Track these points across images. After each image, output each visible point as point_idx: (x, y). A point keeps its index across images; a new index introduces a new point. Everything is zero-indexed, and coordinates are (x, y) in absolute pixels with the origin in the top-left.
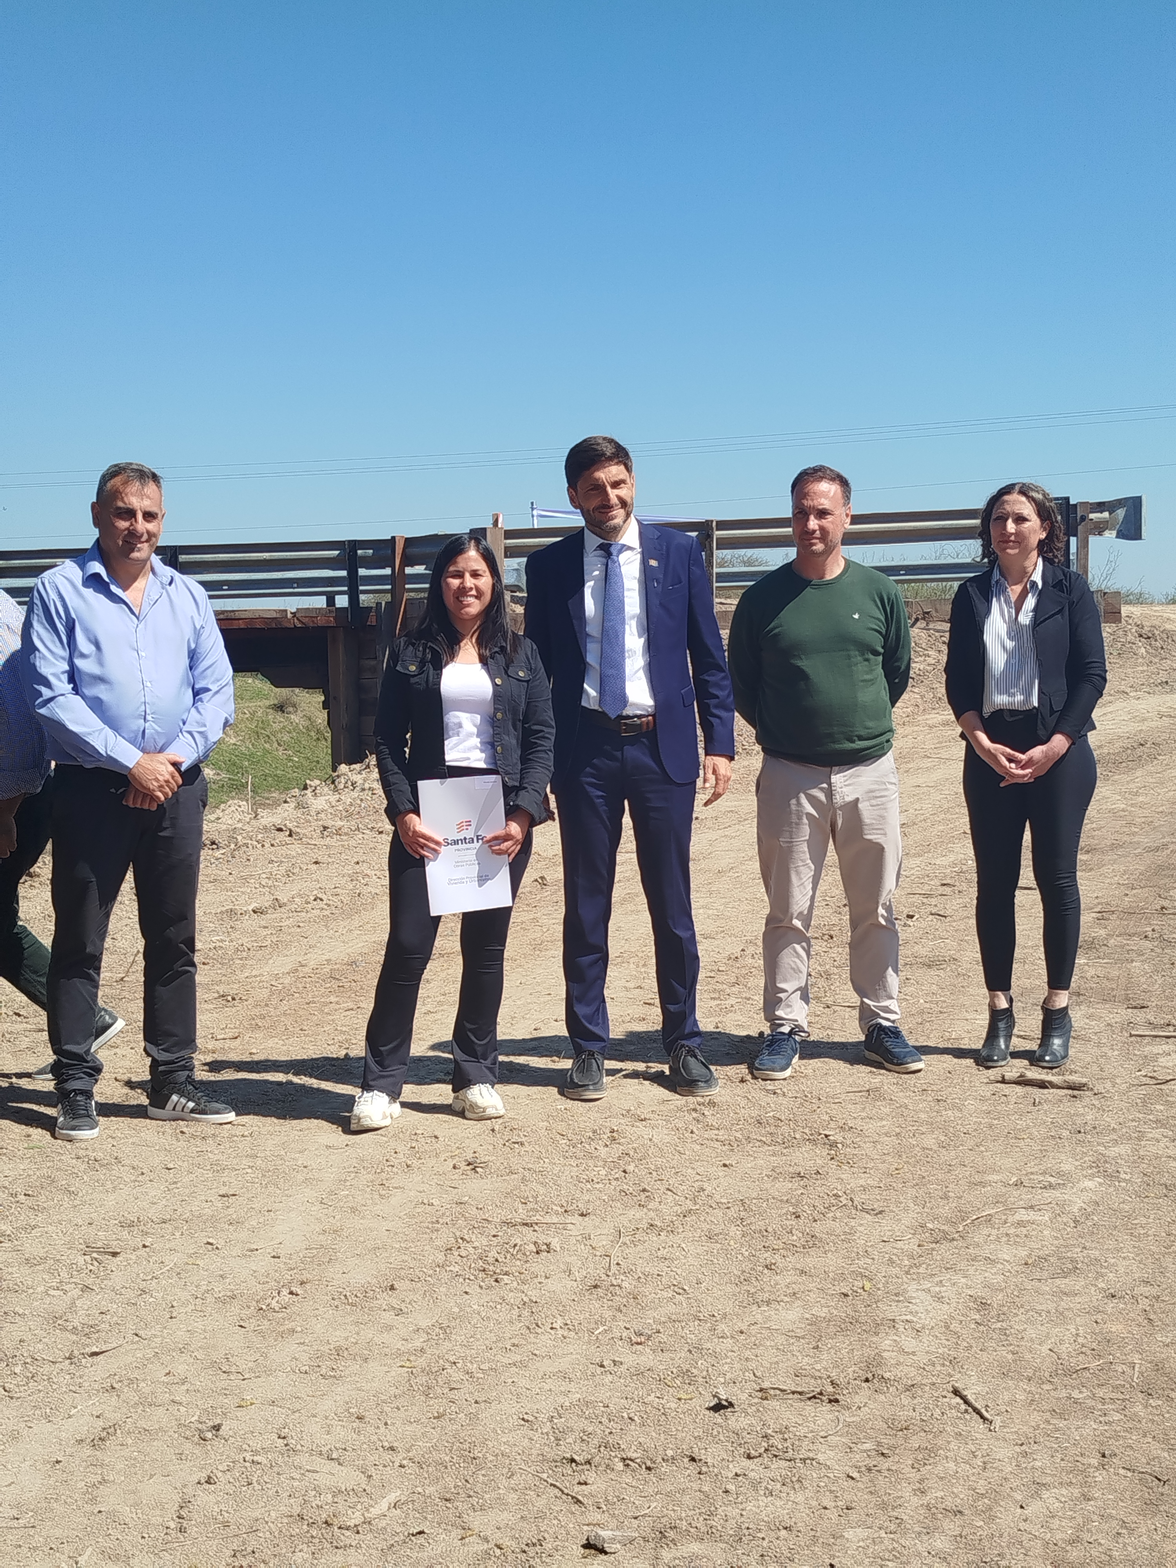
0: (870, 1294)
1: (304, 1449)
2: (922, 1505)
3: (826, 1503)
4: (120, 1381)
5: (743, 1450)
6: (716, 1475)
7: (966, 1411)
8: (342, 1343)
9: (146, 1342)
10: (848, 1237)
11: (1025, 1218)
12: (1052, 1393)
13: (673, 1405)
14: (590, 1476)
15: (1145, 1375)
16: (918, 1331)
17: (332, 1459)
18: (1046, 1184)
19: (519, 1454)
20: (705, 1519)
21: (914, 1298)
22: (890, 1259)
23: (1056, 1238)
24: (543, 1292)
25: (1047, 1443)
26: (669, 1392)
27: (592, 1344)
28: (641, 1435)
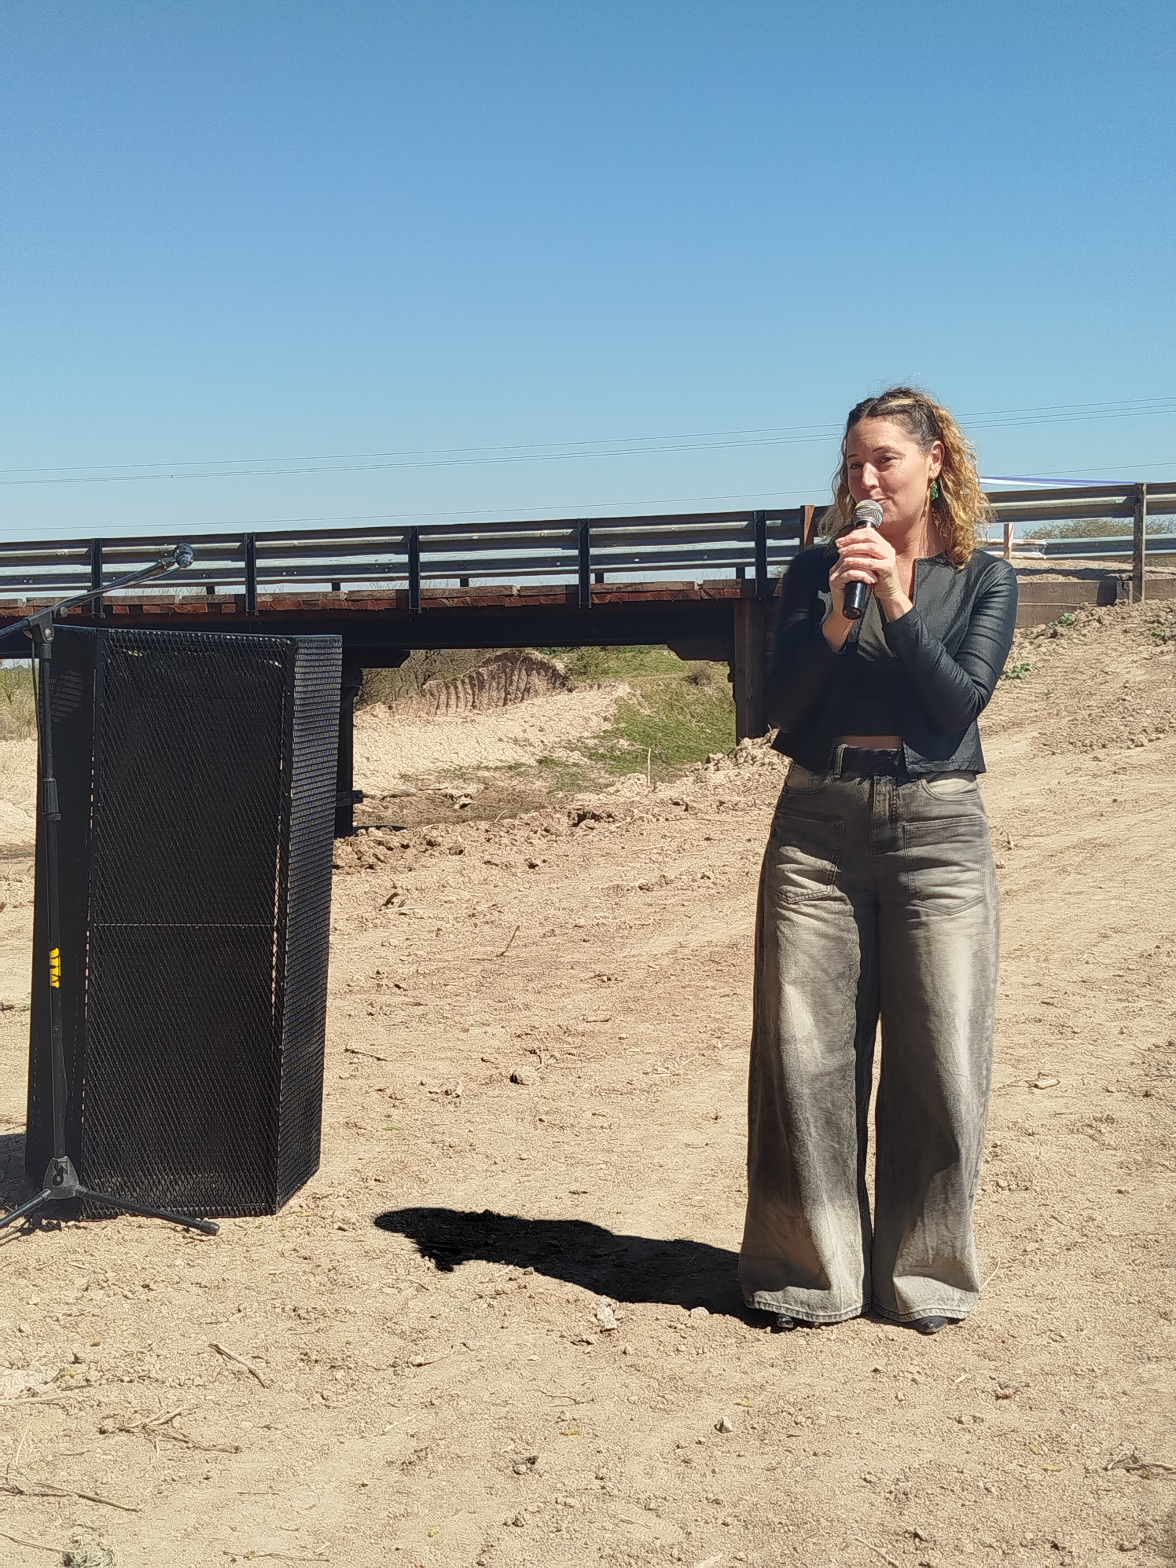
1: (622, 1494)
4: (440, 1397)
5: (1115, 1539)
8: (678, 1372)
9: (473, 1353)
13: (1038, 1477)
14: (935, 1556)
17: (650, 1509)
19: (857, 1522)
26: (1033, 1460)
27: (951, 1394)
28: (998, 1510)
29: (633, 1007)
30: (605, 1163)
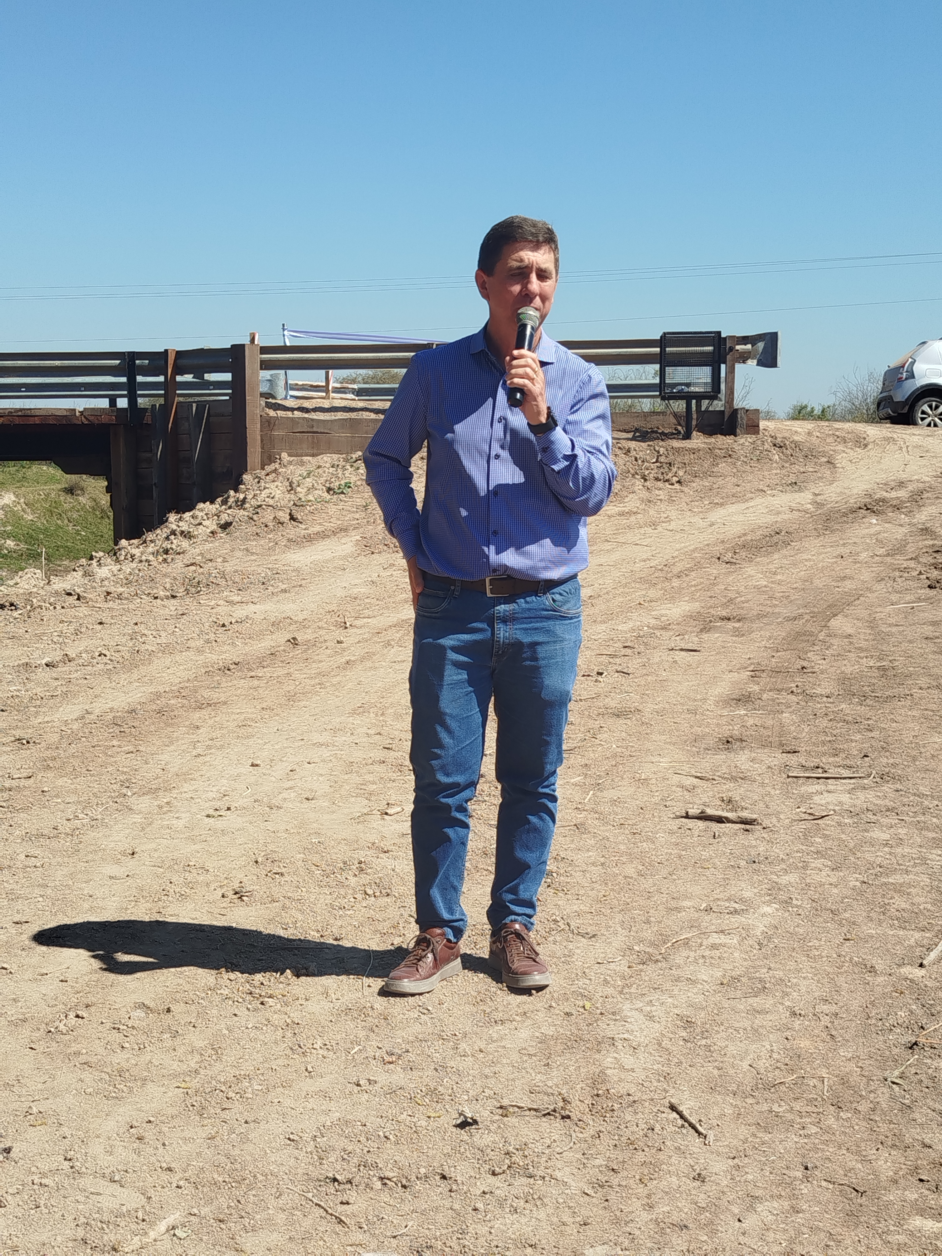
0: (590, 1013)
1: (89, 1171)
2: (651, 1220)
3: (565, 1219)
5: (488, 1167)
6: (465, 1193)
7: (683, 1126)
8: (124, 1065)
10: (568, 959)
11: (717, 941)
12: (756, 1107)
13: (424, 1123)
14: (352, 1195)
15: (834, 1088)
16: (634, 1048)
17: (115, 1181)
18: (732, 909)
19: (286, 1174)
20: (459, 1239)
21: (629, 1017)
22: (605, 980)
23: (745, 960)
24: (304, 1014)
25: (757, 1157)
26: (419, 1110)
27: (348, 1064)
28: (396, 1153)
29: (51, 765)
30: (41, 896)
